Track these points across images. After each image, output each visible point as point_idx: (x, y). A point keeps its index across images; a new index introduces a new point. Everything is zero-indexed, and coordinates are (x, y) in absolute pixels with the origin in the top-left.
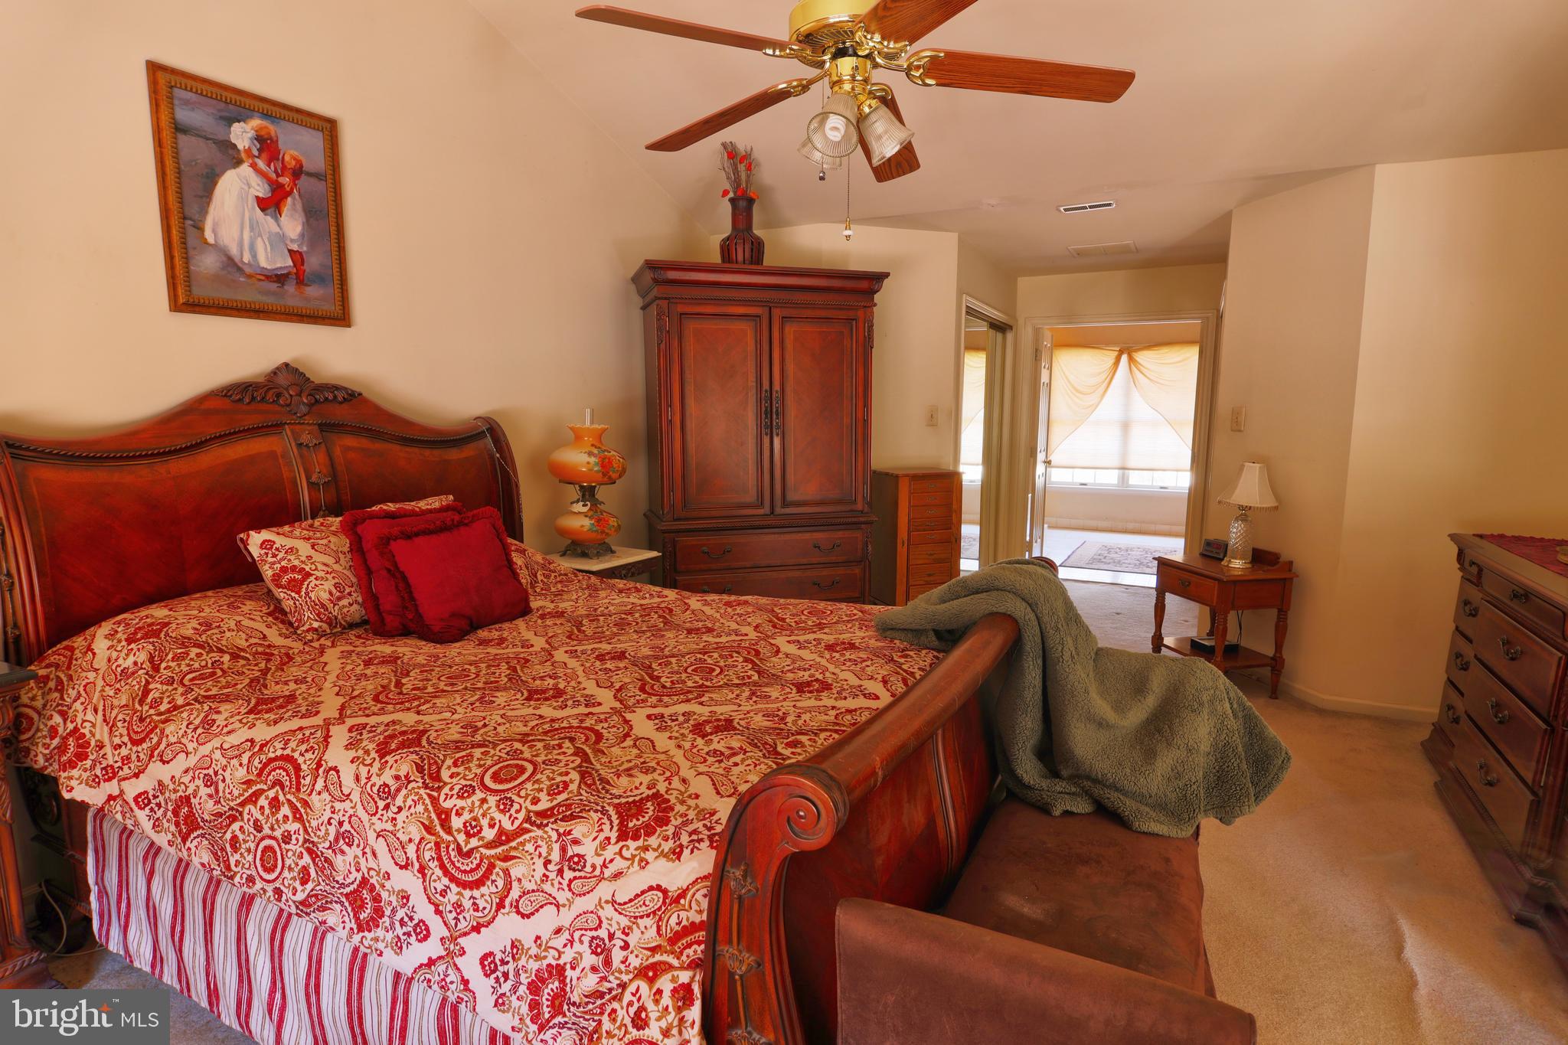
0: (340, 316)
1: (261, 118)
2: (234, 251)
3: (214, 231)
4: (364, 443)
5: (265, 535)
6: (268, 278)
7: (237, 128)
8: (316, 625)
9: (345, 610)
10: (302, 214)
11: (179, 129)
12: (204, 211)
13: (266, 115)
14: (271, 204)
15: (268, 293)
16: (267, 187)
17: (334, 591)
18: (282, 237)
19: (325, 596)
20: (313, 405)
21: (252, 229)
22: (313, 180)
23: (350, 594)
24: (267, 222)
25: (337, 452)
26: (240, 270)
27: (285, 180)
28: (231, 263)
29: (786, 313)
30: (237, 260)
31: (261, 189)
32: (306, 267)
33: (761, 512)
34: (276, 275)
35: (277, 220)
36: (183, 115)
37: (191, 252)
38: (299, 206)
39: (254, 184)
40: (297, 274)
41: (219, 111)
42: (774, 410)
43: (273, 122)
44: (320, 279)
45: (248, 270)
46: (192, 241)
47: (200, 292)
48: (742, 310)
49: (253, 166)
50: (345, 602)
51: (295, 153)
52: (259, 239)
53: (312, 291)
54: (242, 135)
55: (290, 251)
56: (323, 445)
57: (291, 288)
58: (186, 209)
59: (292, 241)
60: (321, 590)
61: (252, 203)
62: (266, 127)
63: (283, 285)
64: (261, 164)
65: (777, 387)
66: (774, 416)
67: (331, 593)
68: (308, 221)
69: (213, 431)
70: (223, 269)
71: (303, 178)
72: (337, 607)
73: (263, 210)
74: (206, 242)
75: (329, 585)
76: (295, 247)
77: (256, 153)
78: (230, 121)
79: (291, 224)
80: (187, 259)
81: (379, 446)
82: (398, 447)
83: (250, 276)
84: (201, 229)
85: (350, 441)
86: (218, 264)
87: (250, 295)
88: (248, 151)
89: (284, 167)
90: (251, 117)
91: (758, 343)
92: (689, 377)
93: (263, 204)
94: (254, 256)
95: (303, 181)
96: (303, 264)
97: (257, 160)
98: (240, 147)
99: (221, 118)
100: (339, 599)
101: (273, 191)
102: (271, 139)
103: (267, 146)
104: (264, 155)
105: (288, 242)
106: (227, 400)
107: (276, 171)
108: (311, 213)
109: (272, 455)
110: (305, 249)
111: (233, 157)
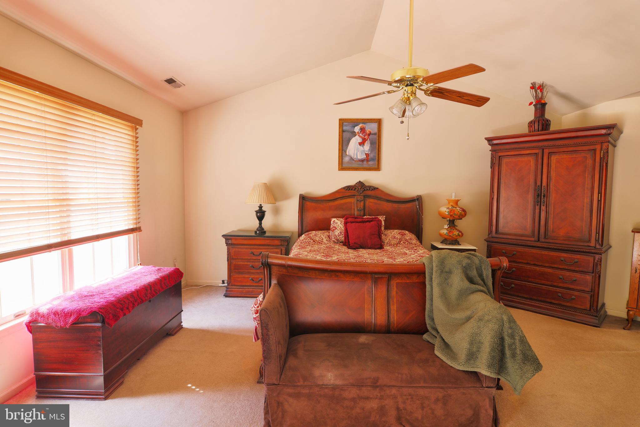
0: (378, 168)
1: (362, 124)
2: (352, 156)
3: (349, 152)
4: (376, 201)
5: (335, 219)
6: (360, 161)
7: (356, 128)
8: (334, 240)
9: (341, 238)
10: (370, 144)
11: (343, 131)
12: (347, 148)
13: (363, 123)
14: (362, 144)
15: (359, 164)
16: (362, 140)
17: (339, 233)
18: (364, 151)
19: (337, 234)
20: (364, 191)
21: (357, 150)
22: (373, 136)
23: (343, 235)
24: (361, 148)
25: (367, 203)
26: (353, 160)
27: (366, 137)
28: (352, 159)
29: (551, 151)
30: (353, 158)
31: (360, 140)
32: (369, 157)
33: (533, 239)
34: (362, 160)
35: (363, 147)
36: (345, 128)
37: (343, 157)
38: (369, 142)
39: (358, 140)
40: (367, 159)
41: (352, 125)
42: (542, 194)
43: (365, 124)
44: (373, 159)
45: (355, 160)
46: (344, 155)
47: (345, 166)
48: (528, 152)
49: (359, 136)
50: (341, 236)
51: (369, 130)
52: (358, 152)
53: (370, 163)
54: (357, 129)
55: (365, 154)
56: (363, 201)
57: (365, 163)
58: (343, 148)
59: (366, 151)
60: (337, 232)
61: (358, 144)
62: (363, 126)
63: (363, 162)
64: (361, 135)
65: (544, 184)
66: (542, 197)
67: (338, 234)
68: (371, 145)
69: (339, 196)
70: (350, 160)
71: (371, 135)
72: (339, 237)
73: (360, 145)
74: (347, 155)
75: (339, 232)
76: (367, 153)
77: (360, 132)
78: (354, 127)
79: (367, 147)
80: (342, 159)
81: (379, 202)
82: (385, 203)
83: (356, 161)
84: (346, 152)
85: (372, 200)
86: (349, 159)
87: (355, 165)
88: (358, 133)
89: (366, 134)
90: (359, 124)
91: (536, 166)
92: (502, 181)
93: (360, 144)
94: (357, 156)
95: (371, 136)
96: (369, 156)
97: (360, 134)
98: (356, 132)
99: (353, 126)
100: (340, 235)
101: (363, 140)
102: (364, 128)
103: (363, 130)
104: (362, 132)
105: (365, 152)
106: (344, 190)
107: (364, 136)
108: (372, 144)
109: (351, 203)
110: (370, 153)
111: (354, 134)
